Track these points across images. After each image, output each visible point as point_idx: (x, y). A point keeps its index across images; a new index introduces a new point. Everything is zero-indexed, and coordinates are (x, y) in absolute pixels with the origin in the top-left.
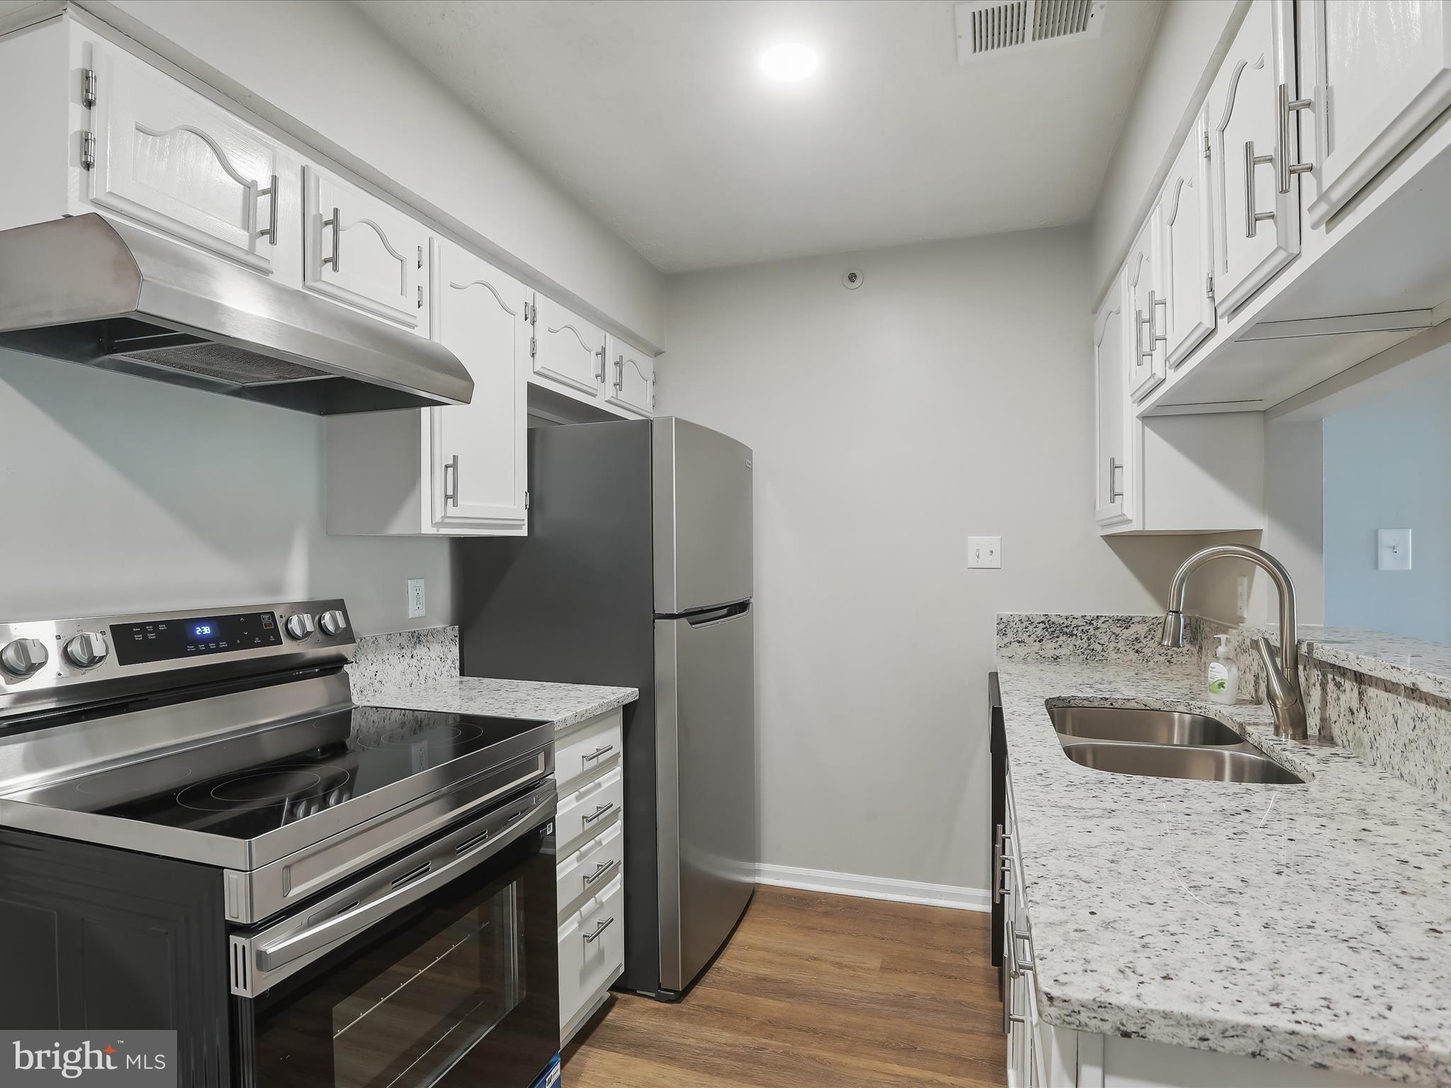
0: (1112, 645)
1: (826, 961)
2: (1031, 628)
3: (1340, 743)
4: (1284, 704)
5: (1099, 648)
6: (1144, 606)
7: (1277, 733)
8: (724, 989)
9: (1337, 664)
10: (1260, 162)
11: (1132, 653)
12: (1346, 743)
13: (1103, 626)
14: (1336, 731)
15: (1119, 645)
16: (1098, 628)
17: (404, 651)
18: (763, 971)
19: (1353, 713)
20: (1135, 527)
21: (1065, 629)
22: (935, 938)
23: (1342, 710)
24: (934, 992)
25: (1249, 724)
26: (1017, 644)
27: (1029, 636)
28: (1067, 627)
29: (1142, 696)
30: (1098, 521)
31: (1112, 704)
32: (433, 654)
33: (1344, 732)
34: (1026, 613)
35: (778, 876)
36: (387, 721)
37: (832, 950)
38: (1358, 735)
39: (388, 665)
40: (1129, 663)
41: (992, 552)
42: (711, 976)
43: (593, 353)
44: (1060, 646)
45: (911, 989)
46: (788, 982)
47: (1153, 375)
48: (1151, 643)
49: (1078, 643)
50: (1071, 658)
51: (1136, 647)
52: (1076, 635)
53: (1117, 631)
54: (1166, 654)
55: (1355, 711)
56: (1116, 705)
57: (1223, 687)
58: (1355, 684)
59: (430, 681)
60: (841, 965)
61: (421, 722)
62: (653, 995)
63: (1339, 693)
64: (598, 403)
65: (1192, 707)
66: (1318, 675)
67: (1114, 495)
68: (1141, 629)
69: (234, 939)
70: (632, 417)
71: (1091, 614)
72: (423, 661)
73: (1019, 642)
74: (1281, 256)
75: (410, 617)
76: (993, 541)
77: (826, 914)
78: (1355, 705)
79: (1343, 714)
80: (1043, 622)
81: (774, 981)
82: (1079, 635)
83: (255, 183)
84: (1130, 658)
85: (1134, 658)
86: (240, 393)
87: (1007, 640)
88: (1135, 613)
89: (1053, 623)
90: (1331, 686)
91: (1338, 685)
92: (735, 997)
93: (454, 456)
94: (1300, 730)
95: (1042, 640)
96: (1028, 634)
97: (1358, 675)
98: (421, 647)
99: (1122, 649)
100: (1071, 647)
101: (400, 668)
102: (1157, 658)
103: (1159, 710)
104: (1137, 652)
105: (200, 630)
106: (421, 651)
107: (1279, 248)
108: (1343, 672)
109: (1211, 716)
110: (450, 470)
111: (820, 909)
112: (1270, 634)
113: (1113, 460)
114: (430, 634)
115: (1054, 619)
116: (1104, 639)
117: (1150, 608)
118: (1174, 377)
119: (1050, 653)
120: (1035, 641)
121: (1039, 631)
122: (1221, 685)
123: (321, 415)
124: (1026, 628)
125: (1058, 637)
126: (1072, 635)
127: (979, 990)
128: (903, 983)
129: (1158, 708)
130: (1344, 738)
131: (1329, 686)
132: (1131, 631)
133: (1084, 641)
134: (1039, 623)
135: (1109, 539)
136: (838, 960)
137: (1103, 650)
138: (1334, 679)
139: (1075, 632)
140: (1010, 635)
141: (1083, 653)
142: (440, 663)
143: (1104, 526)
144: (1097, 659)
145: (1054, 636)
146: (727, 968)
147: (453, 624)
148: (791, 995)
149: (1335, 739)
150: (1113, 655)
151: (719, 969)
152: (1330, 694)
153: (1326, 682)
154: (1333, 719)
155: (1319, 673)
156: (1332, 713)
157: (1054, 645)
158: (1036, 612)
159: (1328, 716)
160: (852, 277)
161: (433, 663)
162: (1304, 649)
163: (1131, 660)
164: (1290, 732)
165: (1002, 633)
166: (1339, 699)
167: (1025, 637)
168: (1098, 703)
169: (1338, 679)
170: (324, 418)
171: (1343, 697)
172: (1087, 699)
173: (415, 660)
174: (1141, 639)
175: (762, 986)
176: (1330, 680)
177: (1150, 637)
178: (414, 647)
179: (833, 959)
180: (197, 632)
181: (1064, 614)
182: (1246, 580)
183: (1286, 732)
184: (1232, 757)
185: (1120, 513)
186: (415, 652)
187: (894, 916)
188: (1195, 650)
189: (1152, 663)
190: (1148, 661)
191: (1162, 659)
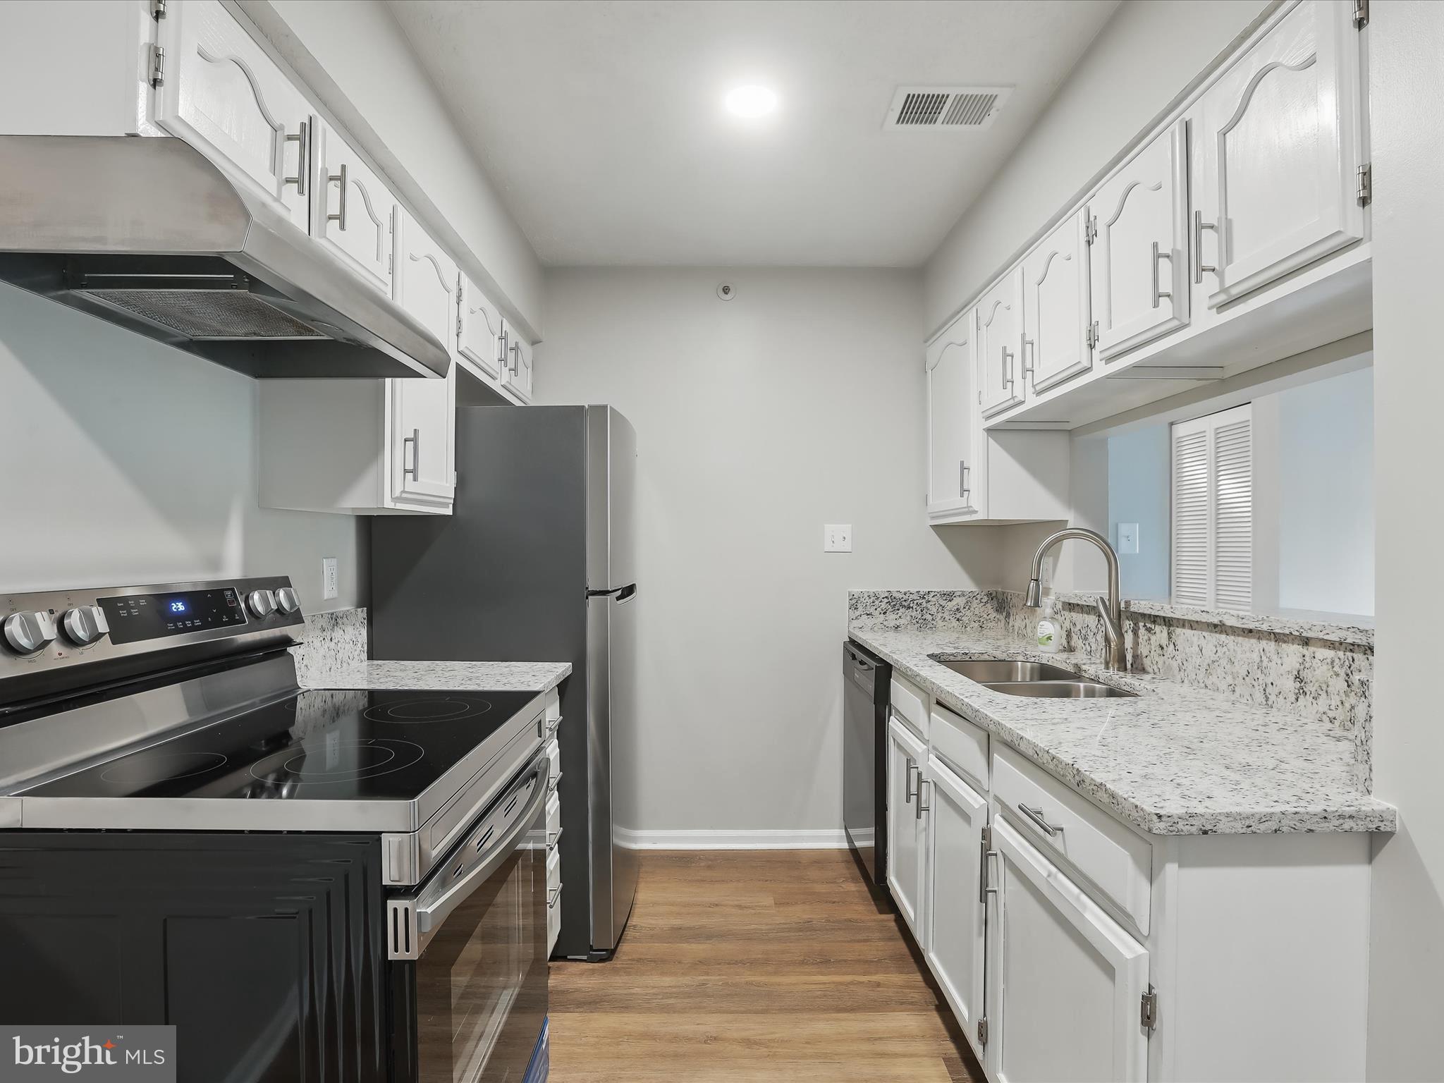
0: (940, 615)
1: (726, 906)
2: (877, 602)
3: (1151, 670)
4: (1116, 646)
5: (929, 617)
6: (962, 582)
7: (1107, 667)
8: (647, 943)
9: (1152, 614)
10: (1162, 257)
11: (954, 621)
12: (1156, 670)
13: (934, 599)
14: (1147, 662)
15: (945, 615)
16: (929, 601)
17: (325, 633)
18: (676, 922)
19: (1162, 648)
20: (980, 516)
21: (904, 603)
22: (809, 874)
23: (1153, 647)
24: (827, 916)
25: (1084, 664)
26: (866, 617)
27: (876, 609)
28: (905, 601)
29: (990, 651)
30: (929, 513)
31: (970, 658)
32: (347, 637)
33: (1154, 662)
34: (874, 591)
35: (655, 840)
36: (312, 709)
37: (728, 896)
38: (1167, 663)
39: (312, 649)
40: (952, 629)
41: (844, 538)
42: (629, 933)
43: (496, 337)
44: (900, 617)
45: (806, 917)
46: (701, 927)
47: (1013, 398)
48: (968, 613)
49: (914, 614)
50: (909, 626)
51: (957, 616)
52: (912, 608)
53: (943, 603)
54: (979, 621)
55: (1165, 647)
56: (973, 658)
57: (1051, 640)
58: (1164, 627)
59: (345, 665)
60: (740, 907)
61: (338, 709)
62: (585, 957)
63: (1149, 635)
64: (495, 386)
65: (1028, 656)
66: (1130, 624)
67: (963, 491)
68: (960, 601)
69: (391, 904)
70: (518, 403)
71: (924, 590)
72: (339, 644)
73: (868, 615)
74: (1175, 323)
75: (325, 598)
76: (845, 529)
77: (709, 867)
78: (1164, 642)
79: (1153, 650)
80: (886, 597)
81: (690, 928)
82: (914, 607)
83: (282, 127)
84: (952, 625)
85: (956, 625)
86: (190, 346)
87: (858, 613)
88: (958, 589)
89: (895, 598)
90: (1142, 631)
91: (1149, 630)
92: (659, 948)
93: (415, 430)
94: (1123, 665)
95: (886, 612)
96: (875, 607)
97: (1167, 620)
98: (338, 629)
99: (947, 618)
100: (909, 618)
101: (322, 652)
102: (973, 624)
103: (1004, 660)
104: (958, 620)
105: (175, 606)
106: (338, 634)
107: (1174, 318)
108: (1154, 619)
109: (1044, 662)
110: (410, 445)
111: (702, 864)
112: (1088, 597)
113: (962, 463)
114: (345, 616)
115: (895, 595)
116: (934, 610)
117: (966, 584)
118: (1033, 402)
119: (892, 623)
120: (880, 613)
121: (884, 605)
122: (1049, 638)
123: (256, 377)
124: (873, 602)
125: (898, 610)
126: (909, 608)
127: (861, 908)
128: (799, 913)
129: (1003, 659)
130: (1155, 667)
131: (1140, 631)
132: (954, 603)
133: (918, 612)
134: (883, 598)
135: (936, 528)
136: (736, 903)
137: (933, 620)
138: (1145, 626)
139: (911, 605)
140: (860, 609)
141: (918, 622)
142: (352, 646)
143: (933, 518)
144: (928, 627)
145: (895, 609)
146: (643, 925)
147: (360, 605)
148: (709, 937)
149: (1146, 668)
150: (940, 623)
151: (635, 926)
152: (1141, 637)
153: (1136, 628)
154: (1144, 655)
155: (1131, 622)
156: (1143, 650)
157: (894, 616)
158: (881, 589)
159: (1139, 652)
160: (726, 290)
161: (347, 647)
162: (1123, 605)
163: (954, 627)
164: (1116, 666)
165: (854, 607)
166: (1150, 640)
167: (872, 610)
168: (961, 657)
169: (1148, 625)
170: (257, 381)
171: (1153, 638)
172: (952, 655)
173: (333, 643)
174: (961, 610)
175: (678, 934)
176: (1141, 627)
177: (967, 607)
178: (333, 630)
179: (731, 903)
180: (173, 608)
181: (903, 590)
182: (1051, 560)
183: (1113, 666)
184: (1085, 687)
185: (966, 506)
186: (333, 635)
187: (768, 861)
188: (1002, 617)
189: (968, 629)
190: (966, 627)
191: (976, 625)
